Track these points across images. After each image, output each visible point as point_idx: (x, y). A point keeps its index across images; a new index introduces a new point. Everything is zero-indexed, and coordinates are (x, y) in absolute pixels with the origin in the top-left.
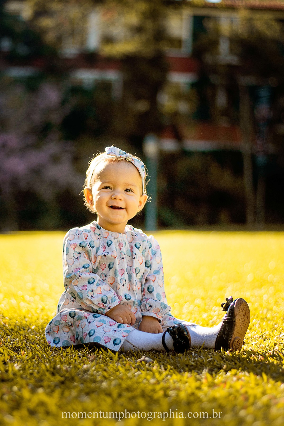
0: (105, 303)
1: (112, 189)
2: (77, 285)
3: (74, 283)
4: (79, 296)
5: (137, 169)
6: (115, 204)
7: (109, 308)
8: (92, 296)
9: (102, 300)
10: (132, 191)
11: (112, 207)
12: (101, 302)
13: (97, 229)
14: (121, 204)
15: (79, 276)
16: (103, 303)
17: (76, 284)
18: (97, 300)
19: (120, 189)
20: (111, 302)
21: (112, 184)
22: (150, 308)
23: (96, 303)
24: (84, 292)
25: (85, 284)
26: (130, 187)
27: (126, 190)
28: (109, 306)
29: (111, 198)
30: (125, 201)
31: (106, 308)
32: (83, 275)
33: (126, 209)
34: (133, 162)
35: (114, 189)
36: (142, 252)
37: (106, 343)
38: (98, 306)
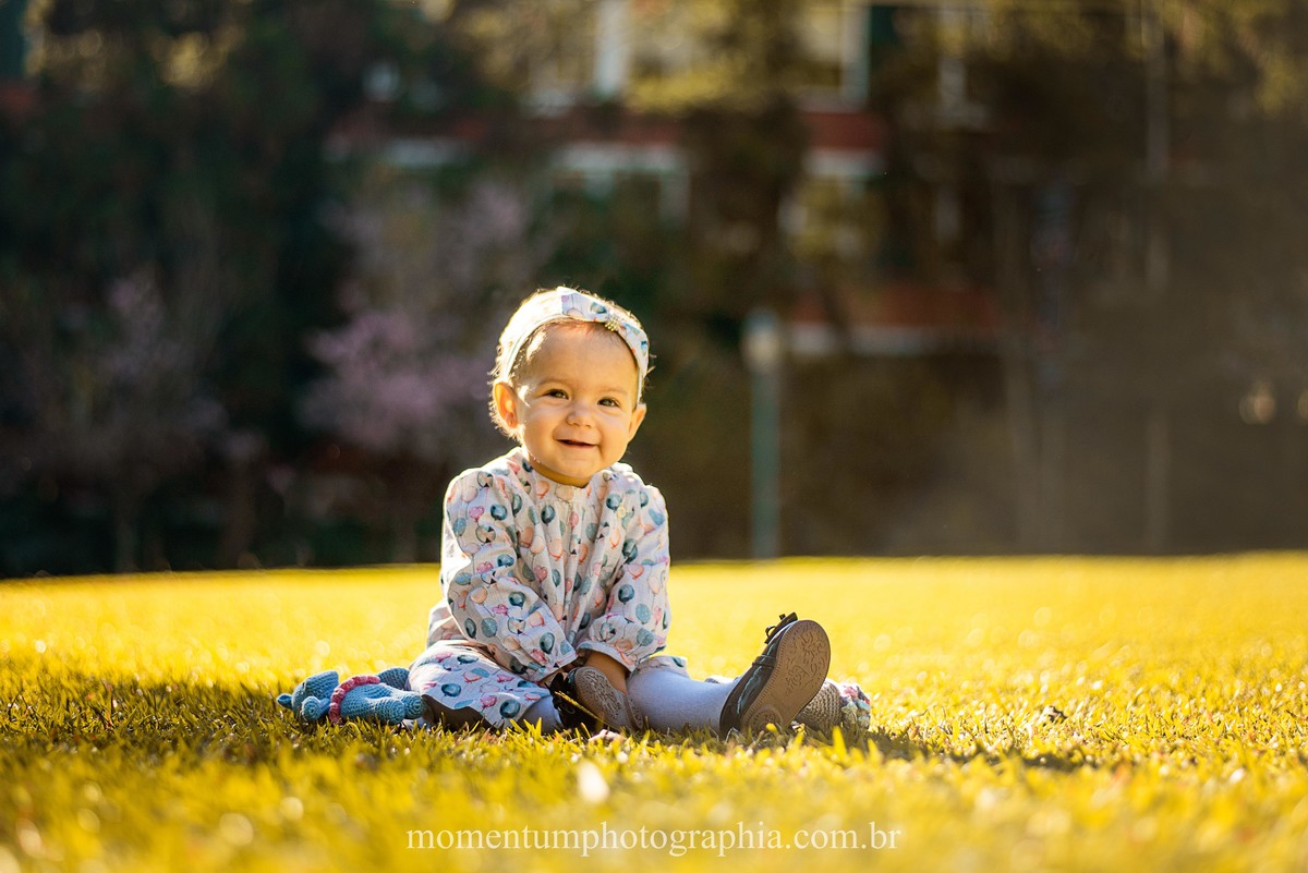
0: (549, 652)
1: (567, 398)
2: (482, 603)
3: (475, 597)
4: (487, 627)
5: (631, 352)
6: (577, 437)
7: (556, 666)
8: (519, 632)
9: (542, 644)
10: (616, 405)
11: (567, 442)
12: (539, 649)
13: (522, 469)
14: (591, 437)
15: (493, 582)
16: (545, 651)
17: (480, 600)
18: (530, 642)
19: (588, 400)
20: (560, 652)
21: (569, 385)
22: (610, 635)
23: (529, 648)
24: (500, 617)
25: (501, 602)
26: (612, 395)
27: (602, 402)
28: (555, 661)
29: (566, 421)
30: (600, 430)
31: (549, 665)
32: (502, 582)
33: (600, 446)
34: (622, 333)
35: (573, 398)
36: (623, 519)
37: (485, 707)
38: (531, 658)
